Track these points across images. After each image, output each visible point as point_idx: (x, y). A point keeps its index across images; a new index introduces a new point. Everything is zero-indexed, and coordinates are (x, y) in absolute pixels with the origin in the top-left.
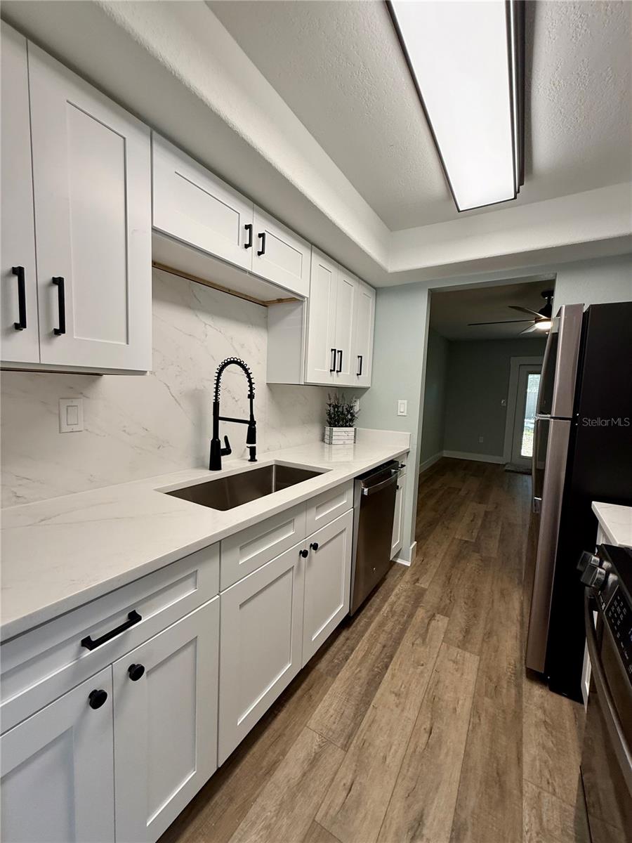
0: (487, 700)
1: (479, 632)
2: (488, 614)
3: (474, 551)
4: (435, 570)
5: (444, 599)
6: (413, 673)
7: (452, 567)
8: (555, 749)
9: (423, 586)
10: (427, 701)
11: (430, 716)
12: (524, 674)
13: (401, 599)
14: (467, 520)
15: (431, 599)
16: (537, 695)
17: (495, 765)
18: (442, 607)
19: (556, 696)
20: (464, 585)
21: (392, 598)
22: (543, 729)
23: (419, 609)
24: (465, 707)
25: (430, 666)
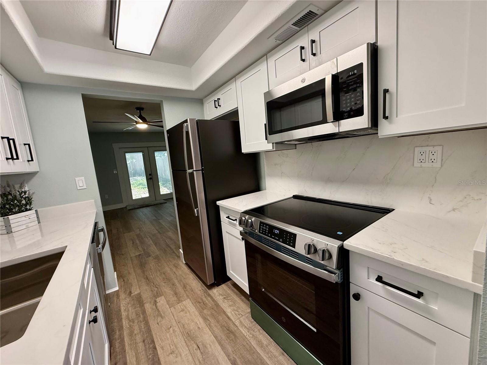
0: (205, 311)
1: (180, 290)
2: (177, 279)
3: (147, 257)
4: (136, 280)
5: (153, 290)
6: (170, 335)
7: (143, 272)
8: (233, 303)
9: (136, 293)
10: (186, 338)
11: (193, 342)
12: (207, 289)
13: (130, 309)
14: (130, 244)
15: (146, 295)
16: (216, 292)
17: (225, 329)
18: (156, 294)
19: (220, 287)
20: (157, 275)
21: (124, 314)
22: (226, 301)
23: (145, 305)
24: (200, 321)
25: (174, 323)
